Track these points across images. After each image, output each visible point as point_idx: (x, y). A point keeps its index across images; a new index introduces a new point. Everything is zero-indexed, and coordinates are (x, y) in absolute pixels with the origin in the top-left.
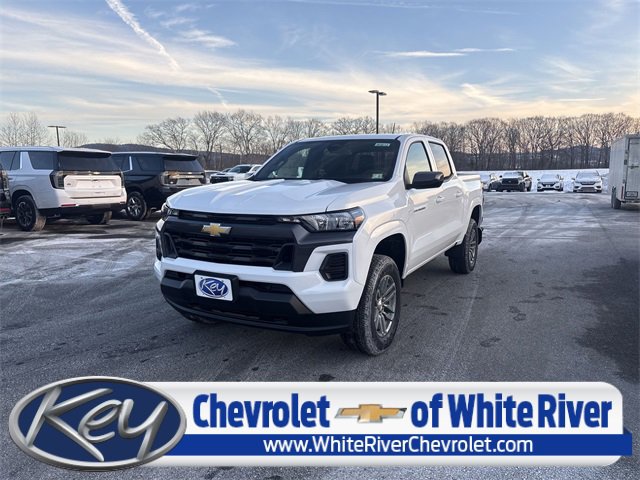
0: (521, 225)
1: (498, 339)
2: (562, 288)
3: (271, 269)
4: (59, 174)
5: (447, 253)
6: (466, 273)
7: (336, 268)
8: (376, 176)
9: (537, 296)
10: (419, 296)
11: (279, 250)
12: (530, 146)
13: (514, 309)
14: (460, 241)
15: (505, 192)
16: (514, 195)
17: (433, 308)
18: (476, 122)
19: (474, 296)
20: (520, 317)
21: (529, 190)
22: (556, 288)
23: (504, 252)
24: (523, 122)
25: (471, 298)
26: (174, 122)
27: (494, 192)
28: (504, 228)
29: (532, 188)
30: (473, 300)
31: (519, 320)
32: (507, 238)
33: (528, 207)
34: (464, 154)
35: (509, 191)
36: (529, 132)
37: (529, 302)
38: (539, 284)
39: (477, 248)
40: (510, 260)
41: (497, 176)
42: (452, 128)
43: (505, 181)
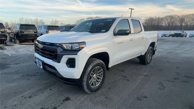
0: (177, 49)
1: (146, 97)
2: (189, 77)
3: (52, 60)
4: (48, 30)
5: (138, 57)
6: (146, 64)
7: (71, 63)
8: (103, 31)
9: (175, 79)
10: (123, 71)
11: (54, 55)
12: (189, 23)
13: (160, 83)
14: (143, 54)
15: (175, 37)
16: (179, 38)
17: (125, 77)
18: (167, 16)
19: (145, 74)
20: (162, 88)
21: (185, 37)
22: (186, 77)
23: (166, 58)
24: (187, 16)
25: (143, 75)
26: (82, 20)
27: (171, 37)
28: (169, 49)
29: (187, 36)
30: (143, 76)
31: (161, 89)
32: (170, 53)
33: (183, 43)
34: (162, 26)
35: (177, 37)
36: (189, 19)
37: (169, 81)
38: (178, 73)
39: (152, 57)
40: (167, 61)
41: (173, 32)
42: (159, 18)
43: (175, 34)
